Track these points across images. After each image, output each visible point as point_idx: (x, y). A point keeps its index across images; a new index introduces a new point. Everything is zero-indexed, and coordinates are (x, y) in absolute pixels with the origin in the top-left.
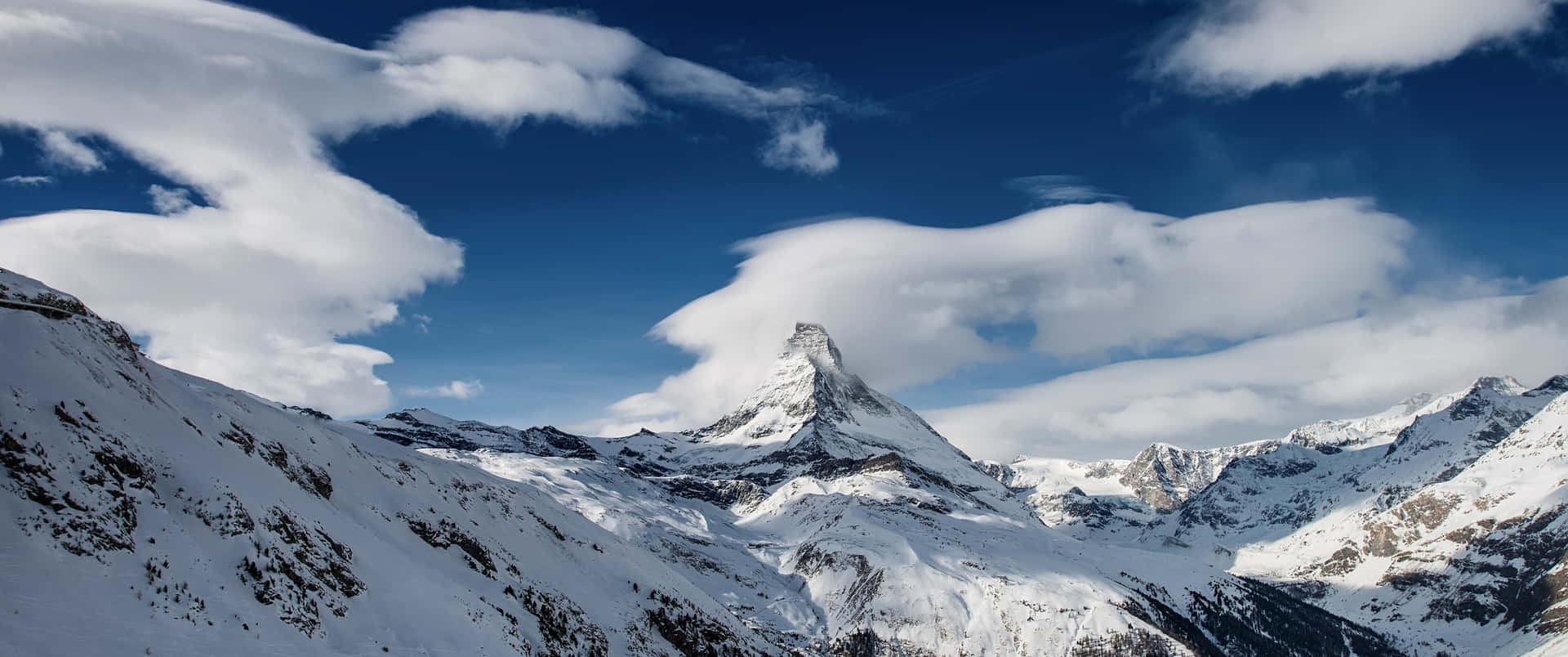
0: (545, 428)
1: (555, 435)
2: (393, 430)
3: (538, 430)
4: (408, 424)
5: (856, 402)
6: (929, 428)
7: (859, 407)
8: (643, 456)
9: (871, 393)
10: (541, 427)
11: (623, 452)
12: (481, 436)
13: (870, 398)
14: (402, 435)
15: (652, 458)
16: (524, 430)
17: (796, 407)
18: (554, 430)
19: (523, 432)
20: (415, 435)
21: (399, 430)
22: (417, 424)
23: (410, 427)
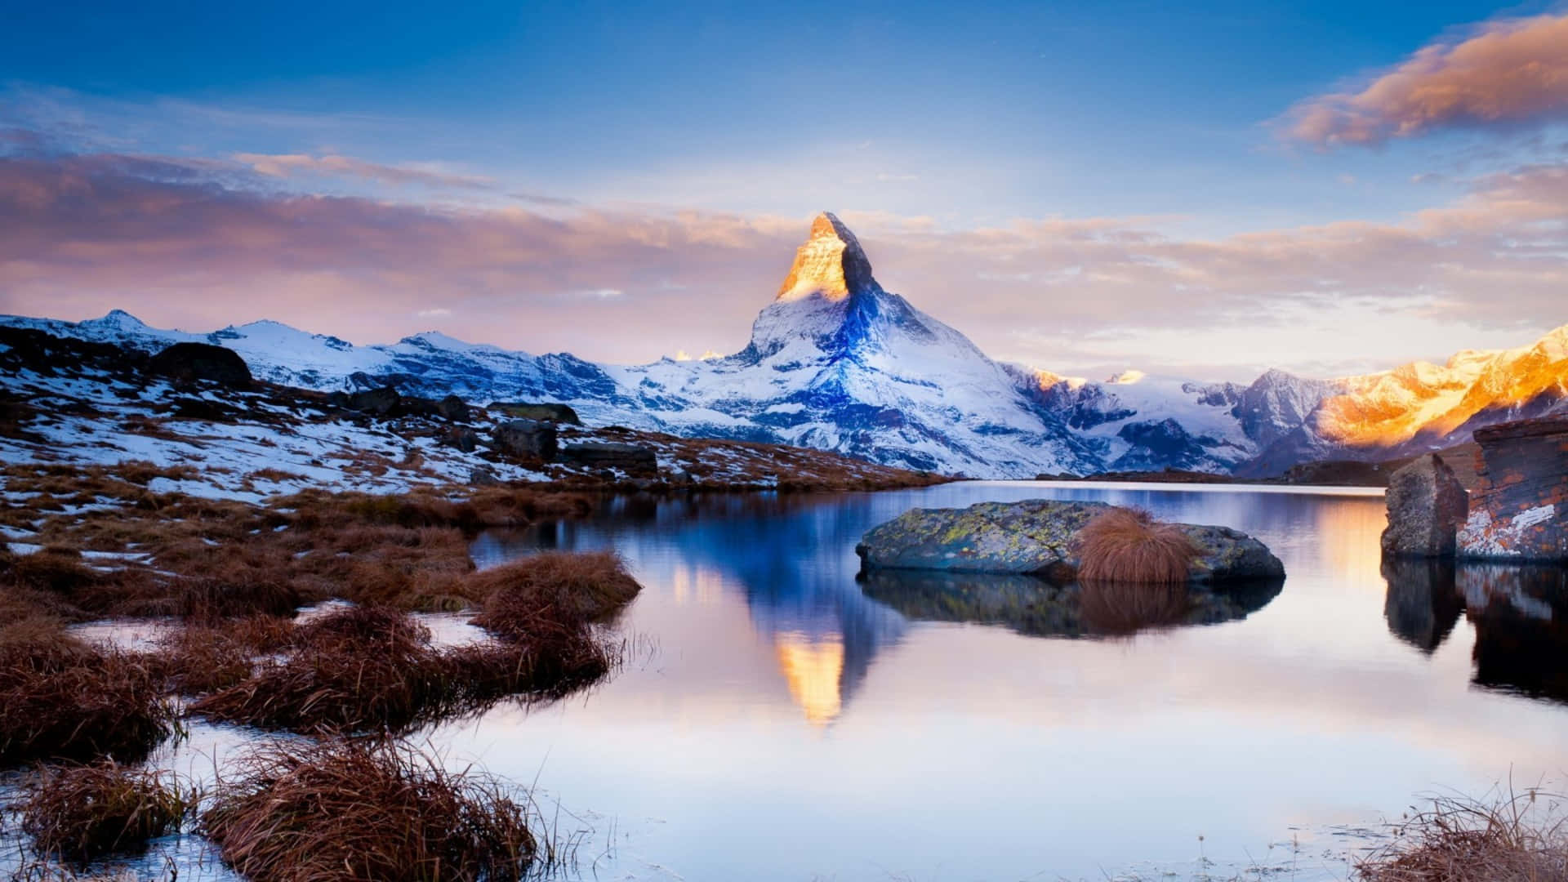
0: (562, 355)
1: (572, 363)
2: (411, 356)
3: (554, 356)
4: (423, 349)
5: (899, 326)
6: (982, 356)
7: (902, 332)
8: (664, 387)
9: (917, 317)
10: (558, 354)
11: (643, 383)
12: (496, 362)
13: (916, 323)
14: (420, 362)
15: (672, 390)
16: (540, 355)
17: (827, 338)
18: (571, 358)
19: (538, 358)
20: (431, 361)
21: (416, 356)
22: (432, 350)
23: (425, 353)
